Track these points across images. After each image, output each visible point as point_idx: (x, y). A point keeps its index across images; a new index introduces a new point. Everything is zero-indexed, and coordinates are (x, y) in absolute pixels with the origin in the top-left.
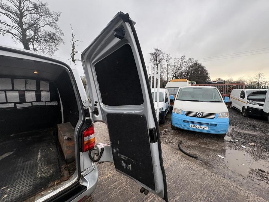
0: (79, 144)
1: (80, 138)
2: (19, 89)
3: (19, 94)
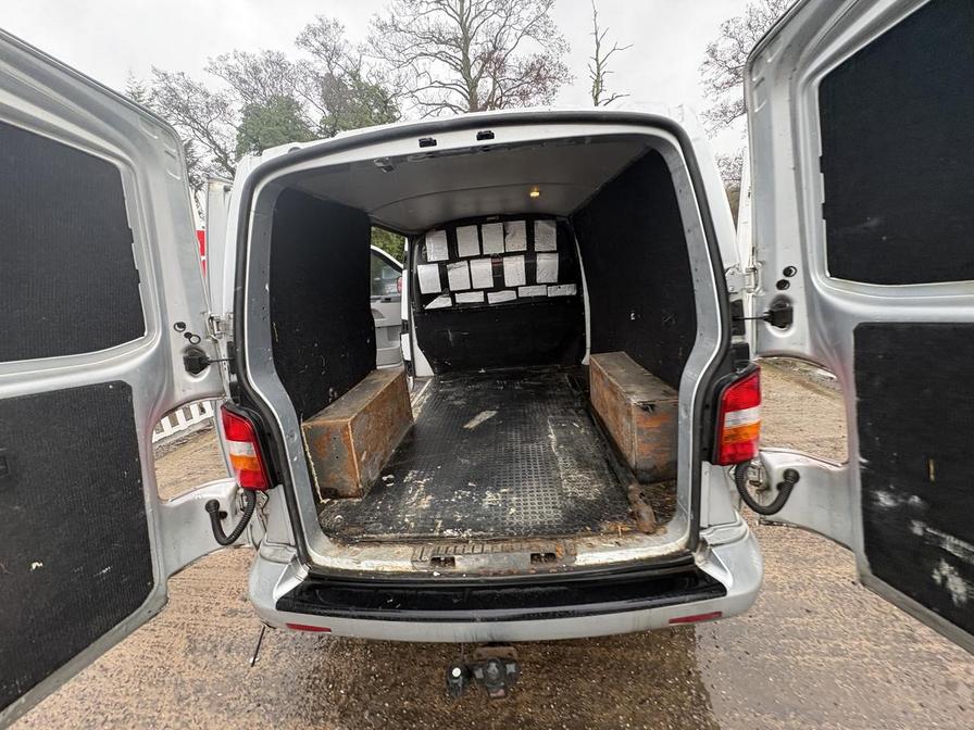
0: (702, 431)
1: (708, 413)
2: (491, 252)
3: (493, 268)
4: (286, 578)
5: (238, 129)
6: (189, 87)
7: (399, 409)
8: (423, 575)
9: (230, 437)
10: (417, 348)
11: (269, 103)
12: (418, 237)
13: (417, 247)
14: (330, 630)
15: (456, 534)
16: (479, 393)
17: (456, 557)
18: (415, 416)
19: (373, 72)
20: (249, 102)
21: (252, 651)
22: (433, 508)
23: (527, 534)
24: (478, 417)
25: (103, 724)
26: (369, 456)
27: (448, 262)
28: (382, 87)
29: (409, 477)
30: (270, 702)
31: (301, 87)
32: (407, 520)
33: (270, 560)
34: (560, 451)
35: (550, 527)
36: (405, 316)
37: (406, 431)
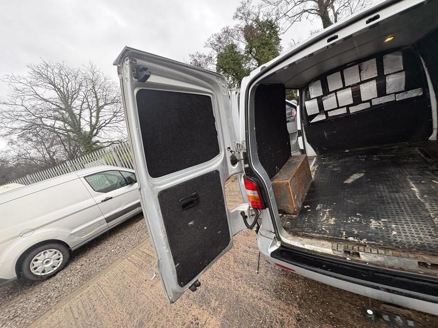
2: (351, 84)
3: (352, 92)
4: (272, 245)
5: (216, 65)
6: (200, 56)
7: (306, 174)
8: (340, 258)
9: (247, 188)
10: (306, 143)
11: (225, 50)
12: (304, 88)
13: (304, 93)
14: (294, 271)
15: (356, 240)
16: (349, 164)
17: (360, 253)
18: (313, 176)
19: (265, 14)
20: (219, 53)
21: (257, 268)
22: (337, 224)
23: (409, 248)
24: (352, 177)
26: (297, 197)
27: (322, 96)
28: (269, 19)
29: (318, 207)
30: (268, 290)
31: (236, 37)
32: (324, 229)
33: (264, 236)
34: (425, 199)
35: (430, 247)
36: (299, 128)
37: (310, 184)
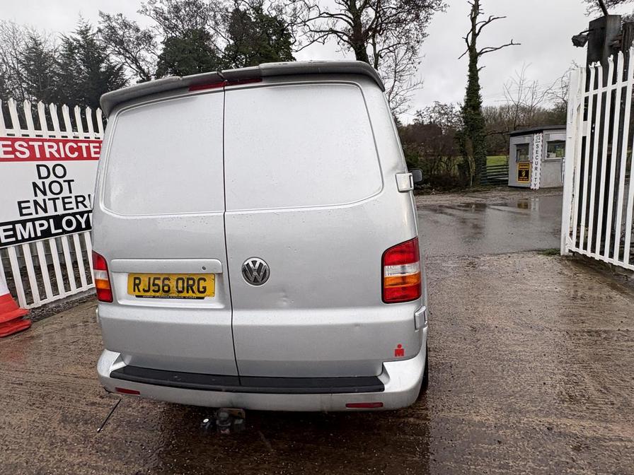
4: (117, 362)
5: (159, 57)
6: (126, 25)
11: (185, 35)
14: (139, 393)
19: (273, 6)
20: (169, 35)
21: (100, 425)
25: (6, 450)
28: (280, 18)
31: (211, 22)
